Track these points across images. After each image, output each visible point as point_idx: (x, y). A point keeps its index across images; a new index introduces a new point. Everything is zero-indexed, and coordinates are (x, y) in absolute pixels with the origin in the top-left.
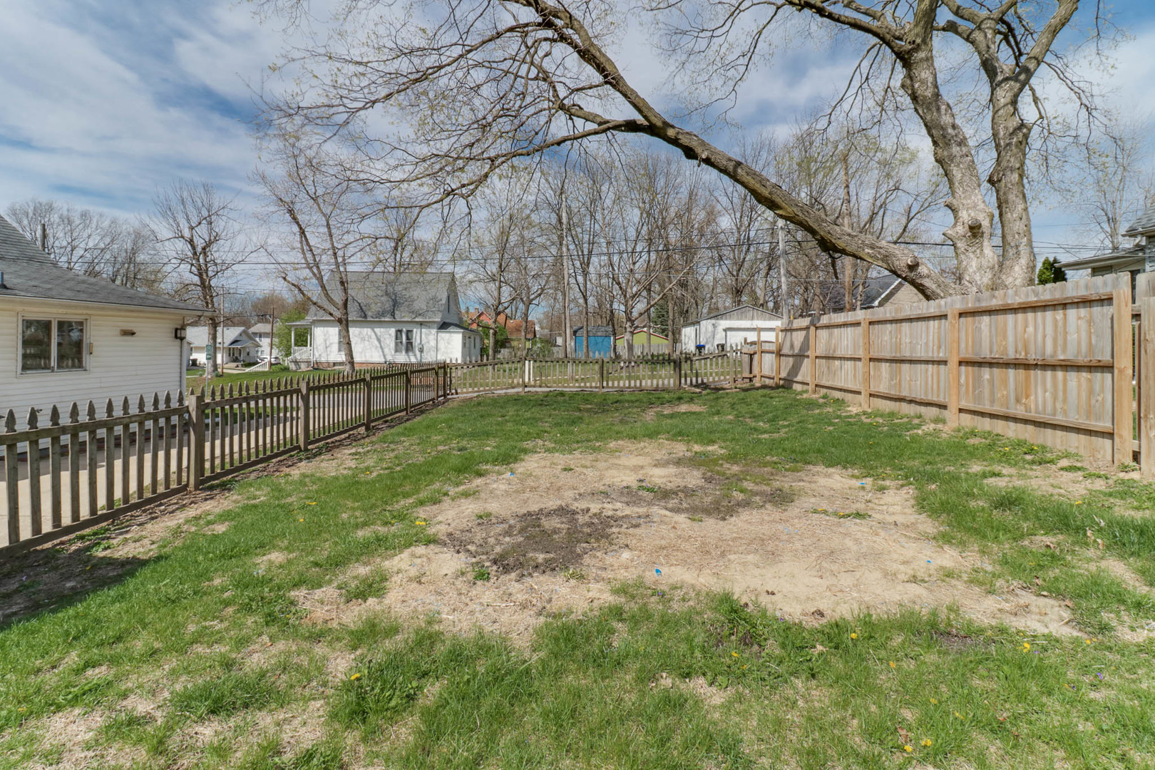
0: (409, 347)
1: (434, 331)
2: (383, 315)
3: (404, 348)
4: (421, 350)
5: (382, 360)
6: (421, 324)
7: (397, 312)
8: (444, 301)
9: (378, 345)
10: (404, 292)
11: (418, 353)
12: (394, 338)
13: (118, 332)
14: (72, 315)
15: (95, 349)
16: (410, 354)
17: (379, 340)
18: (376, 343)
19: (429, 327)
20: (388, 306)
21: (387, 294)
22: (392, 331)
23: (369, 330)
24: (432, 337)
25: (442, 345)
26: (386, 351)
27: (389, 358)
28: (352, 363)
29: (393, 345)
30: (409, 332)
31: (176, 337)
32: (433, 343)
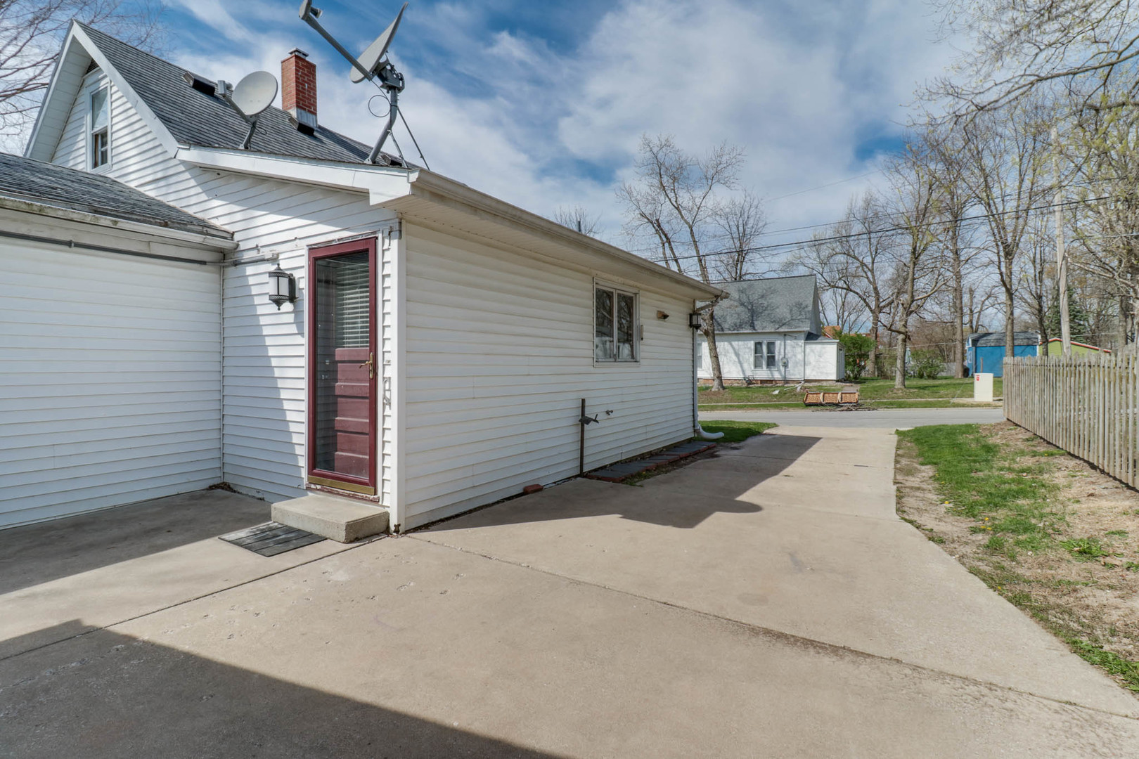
0: (771, 361)
1: (801, 342)
2: (741, 326)
3: (764, 363)
4: (785, 365)
5: (741, 376)
6: (785, 334)
7: (756, 323)
8: (810, 308)
9: (737, 360)
10: (761, 301)
11: (782, 369)
12: (753, 352)
13: (654, 315)
14: (629, 291)
15: (645, 335)
16: (773, 369)
17: (737, 355)
18: (734, 357)
19: (796, 338)
20: (745, 316)
21: (742, 304)
22: (751, 344)
23: (726, 343)
24: (799, 350)
25: (811, 358)
26: (746, 366)
27: (749, 374)
28: (720, 378)
29: (752, 359)
30: (771, 346)
31: (691, 325)
32: (800, 357)
